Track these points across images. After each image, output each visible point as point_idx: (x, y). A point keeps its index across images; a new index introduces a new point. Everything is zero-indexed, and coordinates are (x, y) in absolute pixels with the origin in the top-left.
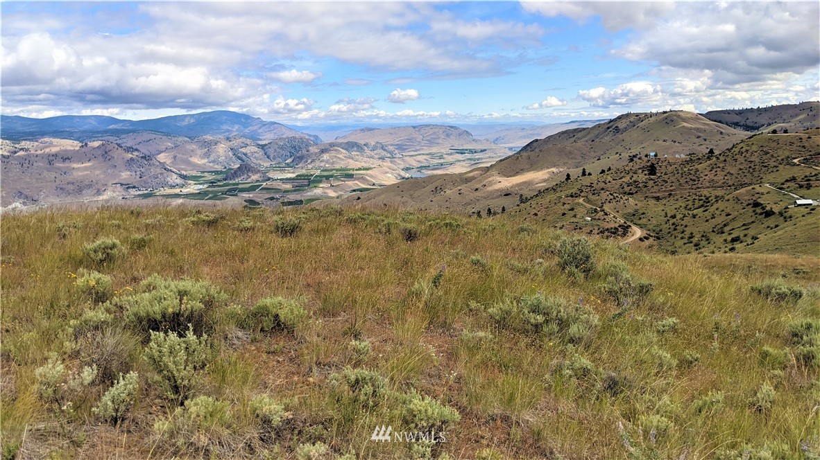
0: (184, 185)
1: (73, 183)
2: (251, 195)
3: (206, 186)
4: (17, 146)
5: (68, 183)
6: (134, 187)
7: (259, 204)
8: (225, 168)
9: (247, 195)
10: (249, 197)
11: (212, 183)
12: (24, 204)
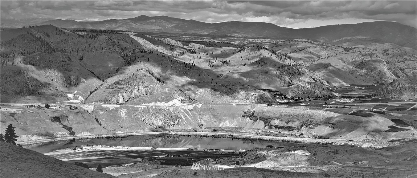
0: (330, 97)
1: (226, 86)
2: (400, 115)
3: (352, 100)
4: (186, 47)
5: (222, 85)
6: (281, 95)
7: (407, 125)
8: (378, 82)
9: (395, 114)
10: (397, 116)
11: (360, 97)
12: (183, 101)
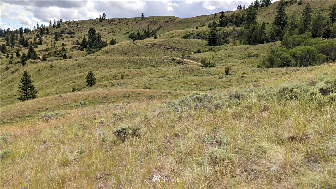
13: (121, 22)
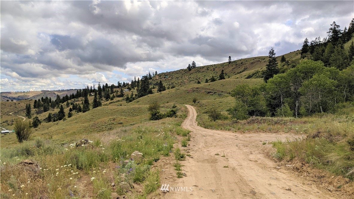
13: (208, 69)
